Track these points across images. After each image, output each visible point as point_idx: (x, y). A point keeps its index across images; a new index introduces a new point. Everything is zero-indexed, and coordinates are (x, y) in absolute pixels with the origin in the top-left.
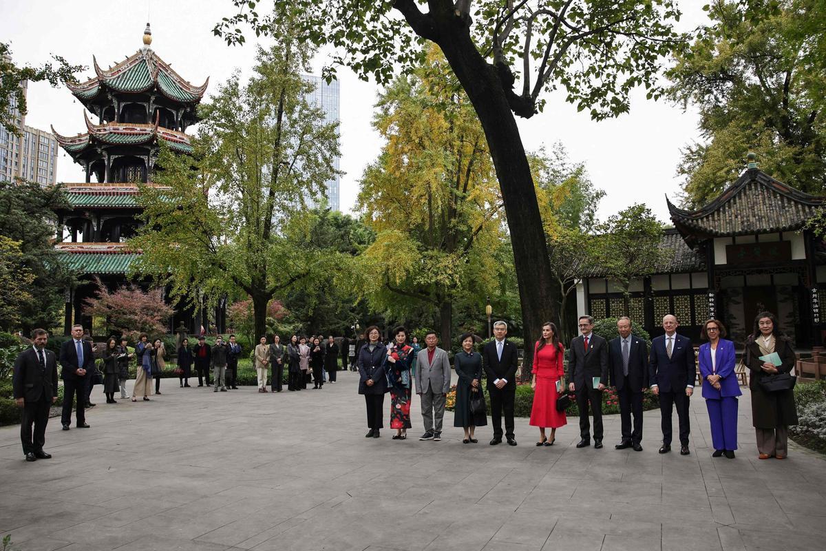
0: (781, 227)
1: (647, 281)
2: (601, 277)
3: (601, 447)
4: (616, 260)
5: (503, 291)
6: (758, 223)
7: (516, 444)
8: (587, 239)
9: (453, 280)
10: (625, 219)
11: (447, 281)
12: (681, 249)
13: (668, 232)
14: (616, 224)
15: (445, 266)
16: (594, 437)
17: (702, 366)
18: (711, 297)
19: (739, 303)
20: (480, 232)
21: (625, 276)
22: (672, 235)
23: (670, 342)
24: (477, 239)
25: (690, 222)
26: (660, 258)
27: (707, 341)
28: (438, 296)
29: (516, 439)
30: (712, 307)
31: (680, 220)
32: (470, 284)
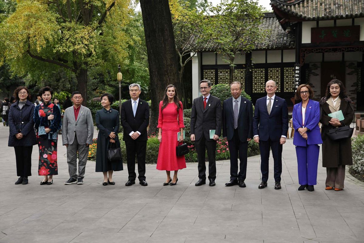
0: (354, 14)
1: (248, 56)
2: (213, 51)
3: (214, 185)
4: (226, 37)
5: (132, 61)
6: (337, 10)
7: (146, 185)
8: (203, 18)
9: (88, 50)
10: (234, 3)
11: (84, 50)
12: (276, 29)
13: (267, 16)
14: (226, 7)
15: (82, 37)
16: (209, 177)
17: (295, 121)
18: (297, 70)
19: (317, 75)
20: (113, 8)
21: (232, 51)
22: (270, 18)
23: (270, 102)
24: (110, 15)
25: (285, 7)
26: (260, 37)
27: (300, 101)
28: (75, 63)
29: (147, 181)
30: (297, 77)
31: (277, 6)
32: (103, 54)
